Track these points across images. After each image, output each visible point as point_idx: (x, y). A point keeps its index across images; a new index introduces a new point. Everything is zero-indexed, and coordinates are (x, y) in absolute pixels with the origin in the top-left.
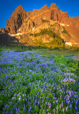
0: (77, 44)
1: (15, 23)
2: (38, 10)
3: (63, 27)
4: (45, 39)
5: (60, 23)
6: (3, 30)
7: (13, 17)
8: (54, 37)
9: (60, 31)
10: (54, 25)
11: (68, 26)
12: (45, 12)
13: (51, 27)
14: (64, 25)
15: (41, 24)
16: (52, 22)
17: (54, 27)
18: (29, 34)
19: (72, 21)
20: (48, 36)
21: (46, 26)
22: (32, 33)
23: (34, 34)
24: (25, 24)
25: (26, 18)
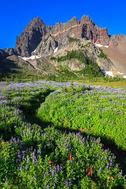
0: (122, 74)
1: (29, 41)
2: (63, 24)
3: (100, 49)
4: (73, 65)
5: (96, 44)
6: (11, 50)
7: (26, 33)
8: (87, 63)
9: (95, 54)
10: (86, 45)
11: (107, 47)
12: (72, 27)
13: (82, 49)
14: (102, 46)
15: (67, 44)
16: (84, 42)
17: (87, 48)
18: (50, 58)
19: (113, 40)
20: (77, 61)
21: (75, 47)
22: (54, 56)
23: (57, 57)
24: (44, 43)
25: (45, 34)
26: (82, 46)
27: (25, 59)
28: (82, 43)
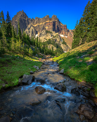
2: (41, 19)
3: (63, 39)
5: (60, 34)
7: (15, 22)
9: (61, 42)
10: (56, 36)
11: (67, 37)
12: (47, 22)
13: (54, 38)
14: (63, 36)
15: (45, 34)
17: (56, 38)
21: (49, 37)
24: (28, 31)
25: (28, 24)
28: (53, 34)
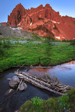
0: (64, 38)
1: (15, 19)
3: (55, 24)
4: (40, 33)
5: (53, 21)
8: (47, 32)
9: (52, 27)
11: (59, 23)
12: (41, 10)
14: (56, 22)
15: (37, 21)
16: (46, 20)
17: (48, 24)
18: (28, 29)
19: (62, 19)
20: (42, 31)
21: (41, 23)
22: (30, 28)
23: (32, 29)
24: (24, 20)
25: (25, 15)
26: (45, 23)
27: (14, 29)
